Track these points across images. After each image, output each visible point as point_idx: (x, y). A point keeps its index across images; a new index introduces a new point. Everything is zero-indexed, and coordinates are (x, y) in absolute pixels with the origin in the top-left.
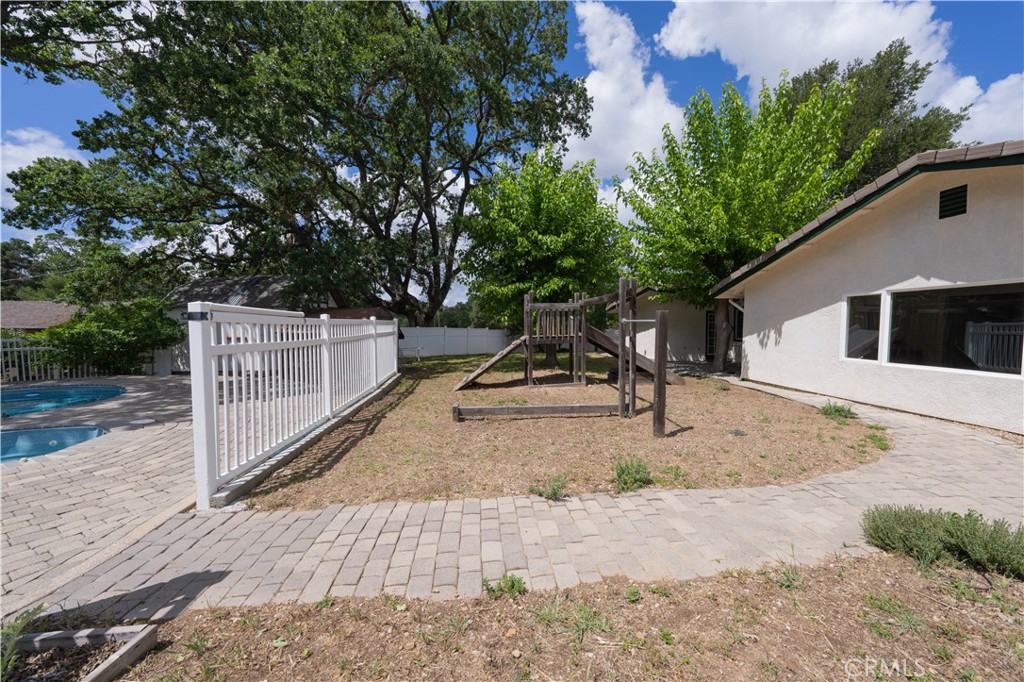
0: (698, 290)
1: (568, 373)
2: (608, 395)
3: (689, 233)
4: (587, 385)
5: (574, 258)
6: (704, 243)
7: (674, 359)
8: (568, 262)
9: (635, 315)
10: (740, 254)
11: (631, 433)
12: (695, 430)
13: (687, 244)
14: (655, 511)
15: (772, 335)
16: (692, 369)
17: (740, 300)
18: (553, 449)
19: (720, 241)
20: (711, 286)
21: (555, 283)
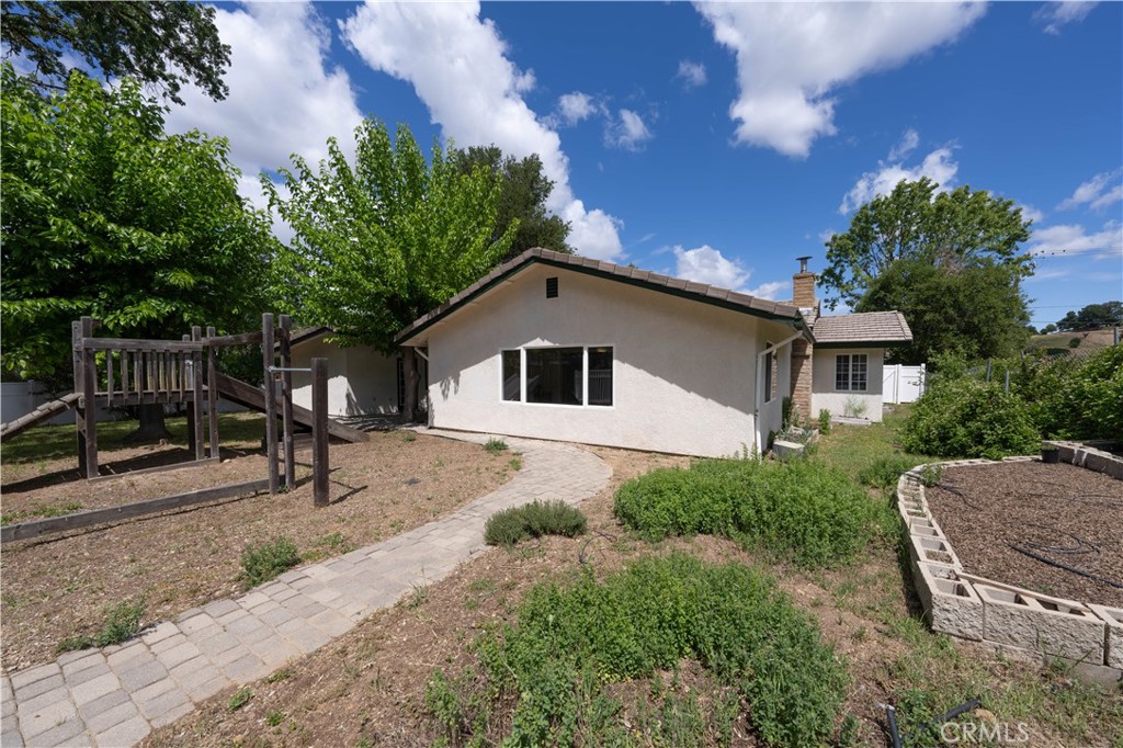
0: (381, 335)
1: (186, 447)
2: (255, 468)
3: (368, 272)
4: (222, 461)
5: (192, 273)
6: (385, 285)
7: (362, 413)
8: (181, 278)
9: (288, 363)
10: (424, 304)
11: (284, 511)
12: (370, 488)
13: (365, 283)
14: (295, 592)
15: (452, 384)
16: (381, 422)
17: (425, 349)
18: (131, 568)
19: (401, 286)
20: (394, 333)
21: (151, 308)
